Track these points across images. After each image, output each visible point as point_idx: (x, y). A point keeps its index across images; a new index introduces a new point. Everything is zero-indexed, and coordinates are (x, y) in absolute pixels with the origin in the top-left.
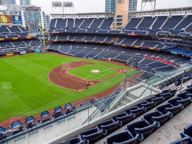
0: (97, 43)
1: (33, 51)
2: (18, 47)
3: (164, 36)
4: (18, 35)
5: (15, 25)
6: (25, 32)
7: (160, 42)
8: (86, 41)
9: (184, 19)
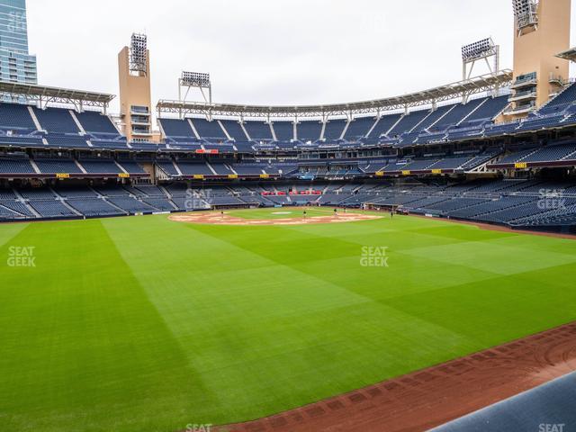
3: (264, 154)
7: (264, 164)
8: (62, 175)
9: (271, 127)
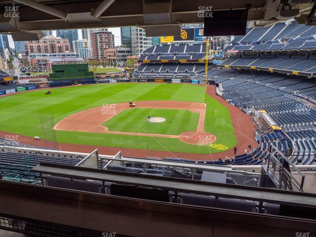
0: (288, 74)
1: (190, 81)
2: (180, 73)
4: (191, 57)
5: (196, 42)
6: (203, 53)
8: (271, 69)
